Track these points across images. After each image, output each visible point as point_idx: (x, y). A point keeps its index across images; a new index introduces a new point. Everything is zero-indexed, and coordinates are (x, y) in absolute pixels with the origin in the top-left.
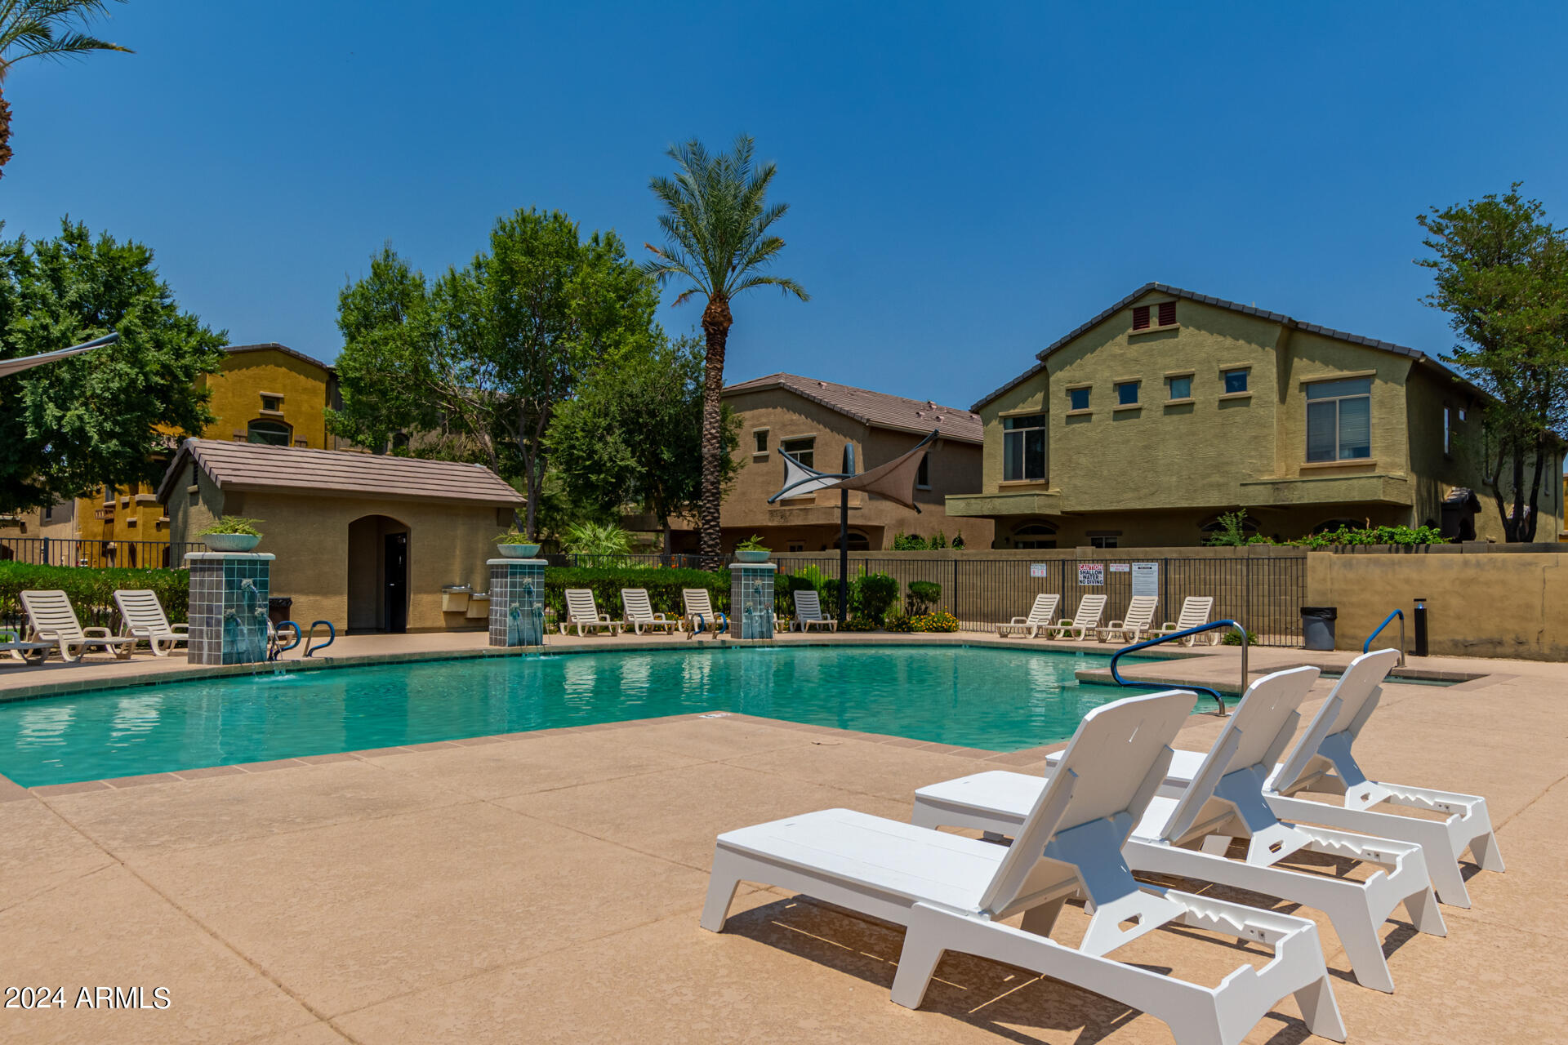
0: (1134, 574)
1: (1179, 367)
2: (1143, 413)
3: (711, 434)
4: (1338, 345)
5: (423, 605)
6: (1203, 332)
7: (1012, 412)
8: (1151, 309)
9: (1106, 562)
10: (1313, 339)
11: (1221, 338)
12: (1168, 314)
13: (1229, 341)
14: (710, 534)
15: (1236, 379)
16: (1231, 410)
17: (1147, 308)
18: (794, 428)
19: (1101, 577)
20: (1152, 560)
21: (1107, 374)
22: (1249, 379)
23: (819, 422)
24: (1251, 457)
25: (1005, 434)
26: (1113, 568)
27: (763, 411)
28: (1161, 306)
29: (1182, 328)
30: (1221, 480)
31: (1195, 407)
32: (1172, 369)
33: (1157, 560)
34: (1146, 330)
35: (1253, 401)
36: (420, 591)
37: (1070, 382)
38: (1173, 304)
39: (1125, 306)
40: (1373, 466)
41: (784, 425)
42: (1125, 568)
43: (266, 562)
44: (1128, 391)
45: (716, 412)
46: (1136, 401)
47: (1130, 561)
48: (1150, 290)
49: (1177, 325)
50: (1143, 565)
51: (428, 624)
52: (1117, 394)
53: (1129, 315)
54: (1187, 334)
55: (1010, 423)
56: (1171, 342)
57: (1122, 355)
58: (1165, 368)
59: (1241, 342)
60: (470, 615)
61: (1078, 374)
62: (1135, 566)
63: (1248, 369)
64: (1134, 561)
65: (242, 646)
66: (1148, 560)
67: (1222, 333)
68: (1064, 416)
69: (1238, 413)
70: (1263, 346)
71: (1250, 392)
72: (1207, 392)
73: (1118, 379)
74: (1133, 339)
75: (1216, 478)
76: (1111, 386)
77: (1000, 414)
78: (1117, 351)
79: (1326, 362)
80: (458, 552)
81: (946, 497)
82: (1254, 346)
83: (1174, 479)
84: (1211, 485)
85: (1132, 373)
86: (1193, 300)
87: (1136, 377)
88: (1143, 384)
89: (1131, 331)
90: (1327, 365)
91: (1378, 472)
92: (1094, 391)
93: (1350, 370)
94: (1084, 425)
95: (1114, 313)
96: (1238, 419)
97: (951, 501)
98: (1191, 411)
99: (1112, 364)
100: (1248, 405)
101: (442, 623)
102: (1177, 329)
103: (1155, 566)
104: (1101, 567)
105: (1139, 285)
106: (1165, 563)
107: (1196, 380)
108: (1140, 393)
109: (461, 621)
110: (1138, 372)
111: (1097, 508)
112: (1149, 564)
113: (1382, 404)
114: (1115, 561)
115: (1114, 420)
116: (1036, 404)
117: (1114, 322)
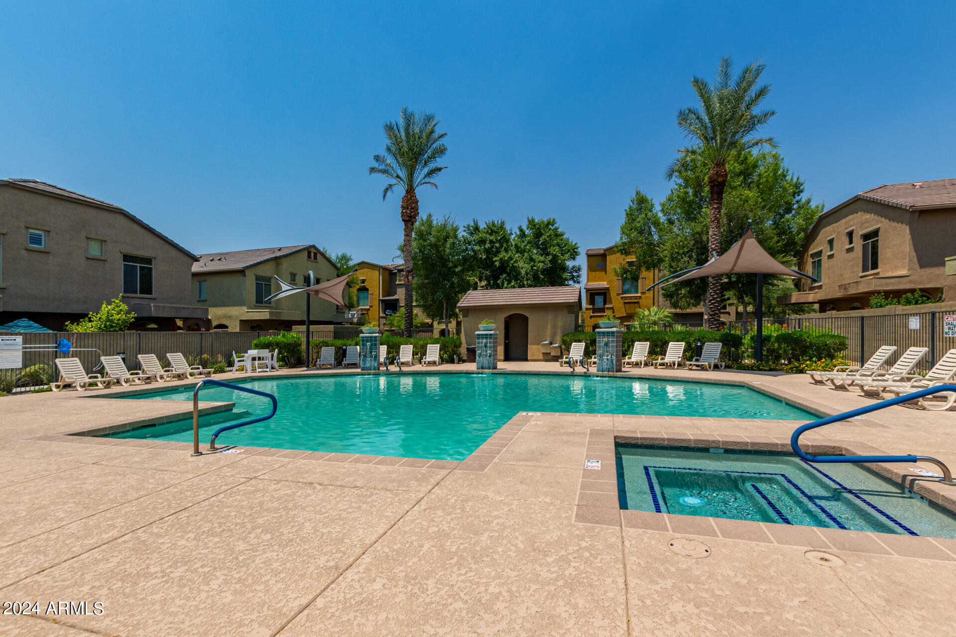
5: (533, 350)
18: (867, 225)
23: (882, 216)
27: (851, 217)
36: (533, 344)
41: (862, 224)
43: (376, 337)
45: (715, 235)
51: (535, 358)
60: (552, 354)
65: (368, 365)
80: (549, 327)
81: (946, 259)
97: (950, 262)
101: (541, 357)
109: (549, 357)
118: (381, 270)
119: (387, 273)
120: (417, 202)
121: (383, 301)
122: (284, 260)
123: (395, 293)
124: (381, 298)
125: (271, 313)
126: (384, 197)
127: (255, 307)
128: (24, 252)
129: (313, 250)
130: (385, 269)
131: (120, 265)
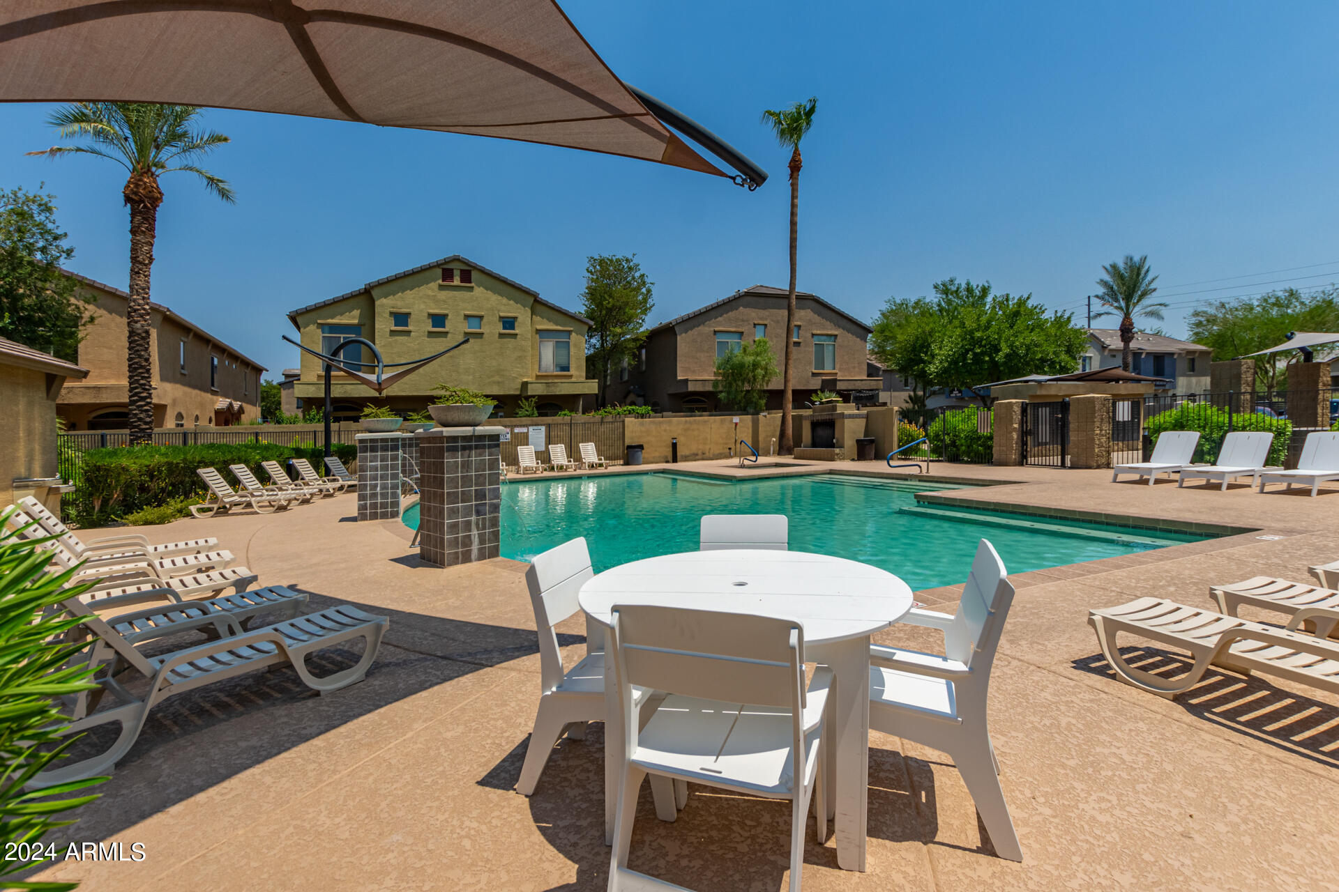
0: (530, 433)
1: (474, 310)
2: (449, 335)
3: (144, 309)
4: (555, 313)
6: (489, 292)
7: (330, 321)
8: (455, 271)
9: (512, 427)
10: (544, 308)
11: (500, 298)
12: (466, 277)
13: (505, 300)
14: (147, 411)
15: (509, 323)
16: (505, 340)
17: (452, 270)
19: (509, 436)
20: (541, 425)
21: (422, 306)
22: (516, 324)
24: (518, 368)
25: (323, 337)
26: (517, 430)
28: (462, 271)
29: (476, 287)
30: (500, 380)
31: (484, 336)
32: (468, 310)
33: (544, 425)
34: (452, 284)
35: (518, 336)
37: (393, 308)
38: (469, 272)
39: (438, 265)
40: (571, 376)
42: (524, 430)
44: (439, 320)
46: (444, 327)
47: (527, 426)
48: (456, 259)
49: (473, 284)
50: (535, 427)
52: (430, 321)
53: (439, 272)
54: (479, 291)
55: (327, 328)
56: (469, 294)
57: (435, 296)
58: (465, 309)
59: (512, 302)
61: (399, 303)
62: (531, 428)
63: (515, 318)
64: (530, 425)
66: (538, 425)
67: (500, 294)
68: (388, 330)
69: (510, 342)
70: (524, 307)
71: (516, 331)
72: (492, 328)
73: (432, 311)
74: (441, 287)
75: (497, 378)
76: (426, 315)
77: (319, 321)
78: (430, 293)
79: (549, 320)
82: (519, 305)
83: (471, 377)
84: (494, 382)
85: (441, 309)
86: (483, 271)
87: (446, 312)
88: (449, 317)
89: (440, 282)
90: (550, 321)
91: (573, 380)
92: (412, 316)
93: (560, 325)
94: (406, 338)
95: (430, 268)
96: (510, 345)
98: (482, 338)
99: (426, 300)
100: (516, 338)
102: (472, 287)
103: (543, 428)
104: (508, 430)
105: (449, 254)
106: (549, 426)
107: (485, 320)
108: (447, 323)
110: (446, 309)
111: (415, 394)
112: (540, 427)
113: (575, 345)
114: (518, 426)
115: (428, 337)
116: (354, 318)
117: (427, 274)
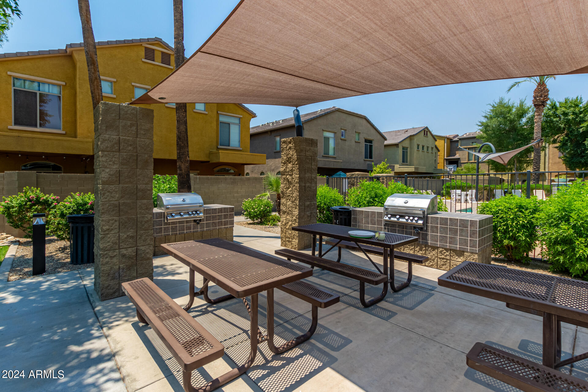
118: (446, 140)
119: (449, 141)
120: (548, 91)
121: (446, 160)
122: (415, 137)
123: (455, 155)
124: (446, 158)
125: (415, 168)
126: (509, 90)
127: (402, 165)
128: (340, 140)
129: (426, 130)
130: (448, 138)
131: (363, 144)
